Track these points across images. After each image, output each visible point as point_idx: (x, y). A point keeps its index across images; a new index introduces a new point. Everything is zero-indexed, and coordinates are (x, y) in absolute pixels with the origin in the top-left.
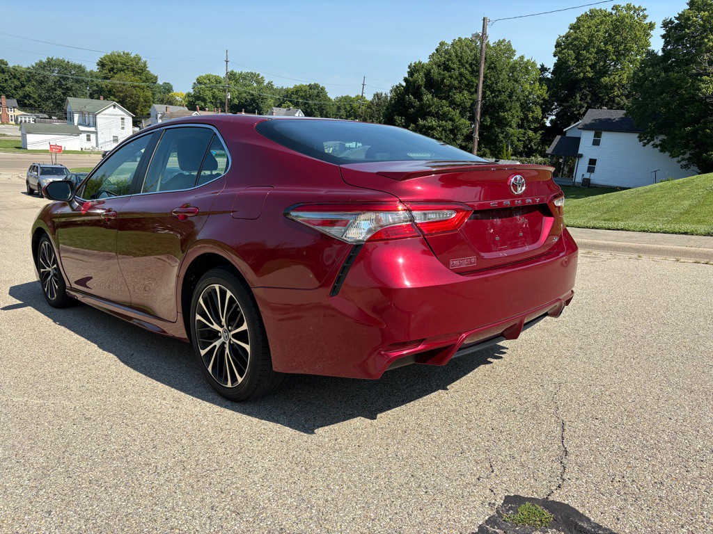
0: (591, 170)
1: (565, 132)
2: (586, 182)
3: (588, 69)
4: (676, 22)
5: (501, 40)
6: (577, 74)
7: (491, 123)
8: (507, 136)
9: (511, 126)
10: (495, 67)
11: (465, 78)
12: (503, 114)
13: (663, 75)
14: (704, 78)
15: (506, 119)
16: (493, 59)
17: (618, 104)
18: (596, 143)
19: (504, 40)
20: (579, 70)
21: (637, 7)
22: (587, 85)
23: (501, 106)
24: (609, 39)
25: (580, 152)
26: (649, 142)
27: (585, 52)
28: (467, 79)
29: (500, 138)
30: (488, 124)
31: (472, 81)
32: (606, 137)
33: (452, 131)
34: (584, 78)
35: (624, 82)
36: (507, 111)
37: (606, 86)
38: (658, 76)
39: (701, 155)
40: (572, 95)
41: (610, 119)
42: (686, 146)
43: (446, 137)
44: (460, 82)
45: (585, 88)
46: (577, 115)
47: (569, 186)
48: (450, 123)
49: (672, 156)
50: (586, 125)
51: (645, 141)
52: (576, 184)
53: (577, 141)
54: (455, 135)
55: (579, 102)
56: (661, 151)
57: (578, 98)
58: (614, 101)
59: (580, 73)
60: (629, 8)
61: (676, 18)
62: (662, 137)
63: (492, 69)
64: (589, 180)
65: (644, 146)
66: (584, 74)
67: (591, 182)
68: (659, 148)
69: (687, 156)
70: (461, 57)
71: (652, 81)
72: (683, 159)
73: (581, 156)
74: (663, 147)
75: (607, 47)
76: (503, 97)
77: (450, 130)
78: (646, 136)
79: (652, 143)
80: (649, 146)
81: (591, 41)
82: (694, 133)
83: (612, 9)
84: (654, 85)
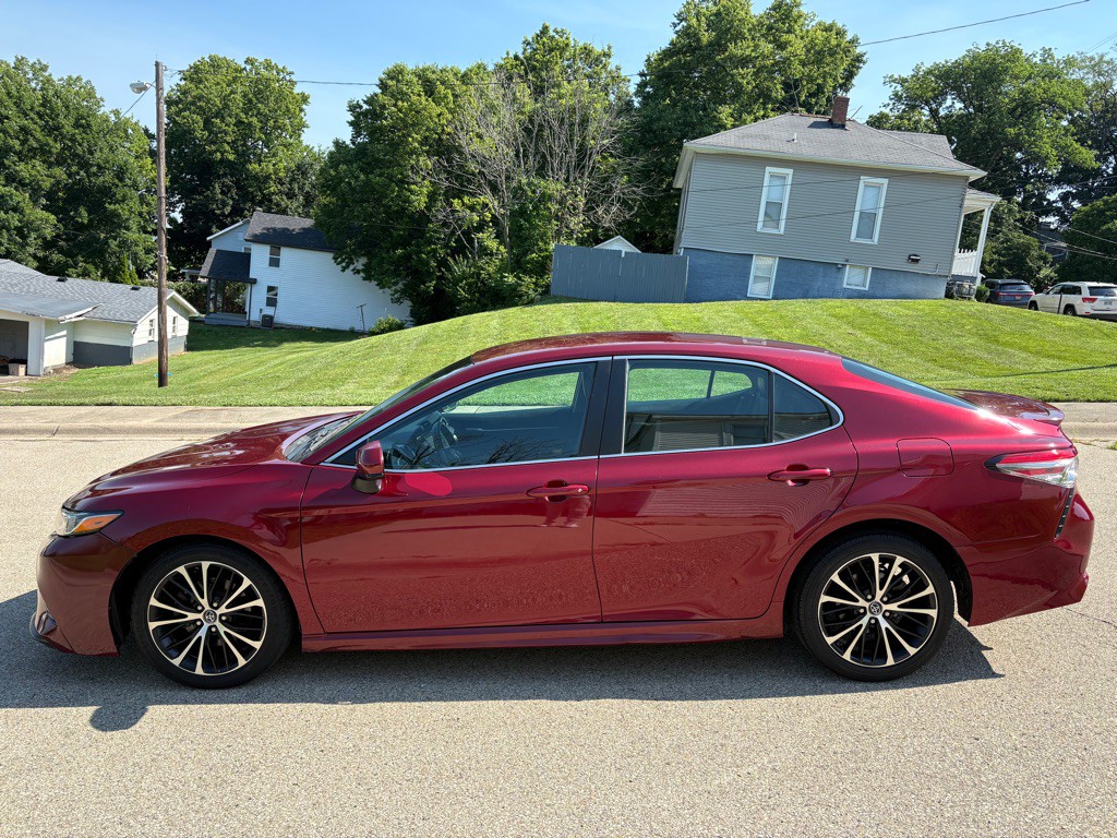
0: (272, 302)
1: (210, 241)
2: (268, 321)
3: (227, 148)
4: (365, 107)
5: (74, 77)
6: (212, 153)
7: (90, 220)
8: (124, 244)
9: (128, 229)
10: (89, 126)
11: (32, 135)
12: (112, 207)
13: (362, 177)
14: (413, 187)
15: (119, 216)
16: (83, 111)
17: (278, 205)
18: (274, 263)
19: (79, 79)
20: (214, 148)
21: (280, 67)
22: (228, 171)
23: (107, 192)
24: (249, 106)
25: (252, 276)
26: (347, 267)
27: (218, 121)
28: (37, 140)
29: (112, 246)
30: (86, 222)
31: (47, 144)
32: (287, 254)
33: (19, 230)
34: (222, 161)
35: (282, 174)
36: (117, 202)
37: (256, 178)
38: (357, 178)
39: (419, 287)
40: (208, 185)
41: (288, 230)
42: (396, 273)
43: (9, 240)
44: (23, 143)
45: (225, 175)
46: (220, 215)
47: (242, 327)
48: (16, 216)
49: (381, 285)
50: (256, 236)
51: (344, 264)
52: (252, 324)
53: (245, 259)
54: (24, 237)
55: (220, 196)
56: (365, 279)
57: (218, 191)
58: (270, 201)
59: (216, 152)
60: (268, 66)
61: (365, 102)
62: (363, 260)
63: (82, 126)
64: (271, 318)
65: (343, 271)
66: (222, 155)
67: (275, 320)
68: (362, 274)
69: (400, 286)
70: (19, 98)
71: (350, 183)
72: (396, 292)
73: (254, 282)
74: (368, 274)
75: (251, 119)
76: (107, 178)
77: (16, 228)
78: (344, 257)
79: (352, 267)
80: (349, 271)
81: (226, 106)
82: (407, 257)
83: (246, 62)
84: (353, 190)
